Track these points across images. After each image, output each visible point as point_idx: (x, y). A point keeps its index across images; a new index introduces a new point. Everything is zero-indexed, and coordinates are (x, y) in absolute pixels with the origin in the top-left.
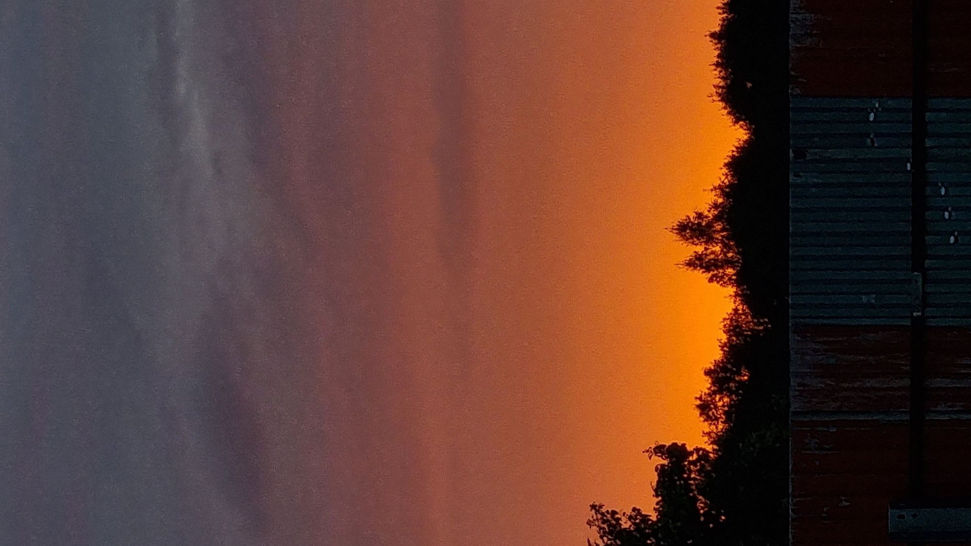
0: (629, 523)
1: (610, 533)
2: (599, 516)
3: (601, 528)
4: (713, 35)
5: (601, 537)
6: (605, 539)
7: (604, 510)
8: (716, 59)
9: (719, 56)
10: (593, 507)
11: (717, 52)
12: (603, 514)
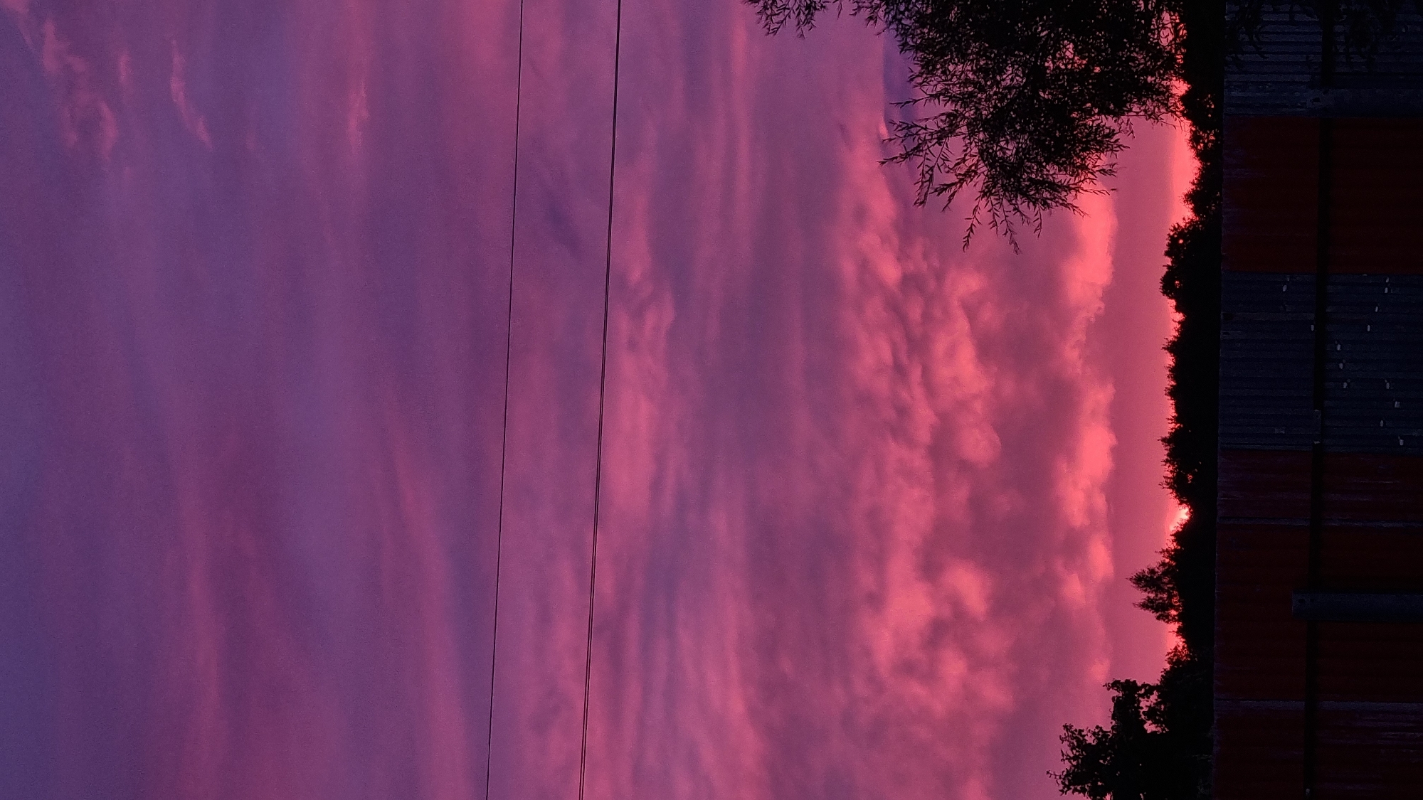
0: (1093, 738)
1: (1078, 746)
2: (1070, 734)
3: (1070, 742)
4: (1164, 440)
5: (1072, 750)
6: (1074, 751)
7: (1073, 730)
8: (1166, 457)
9: (1168, 455)
10: (1065, 727)
11: (1167, 452)
12: (1072, 733)
